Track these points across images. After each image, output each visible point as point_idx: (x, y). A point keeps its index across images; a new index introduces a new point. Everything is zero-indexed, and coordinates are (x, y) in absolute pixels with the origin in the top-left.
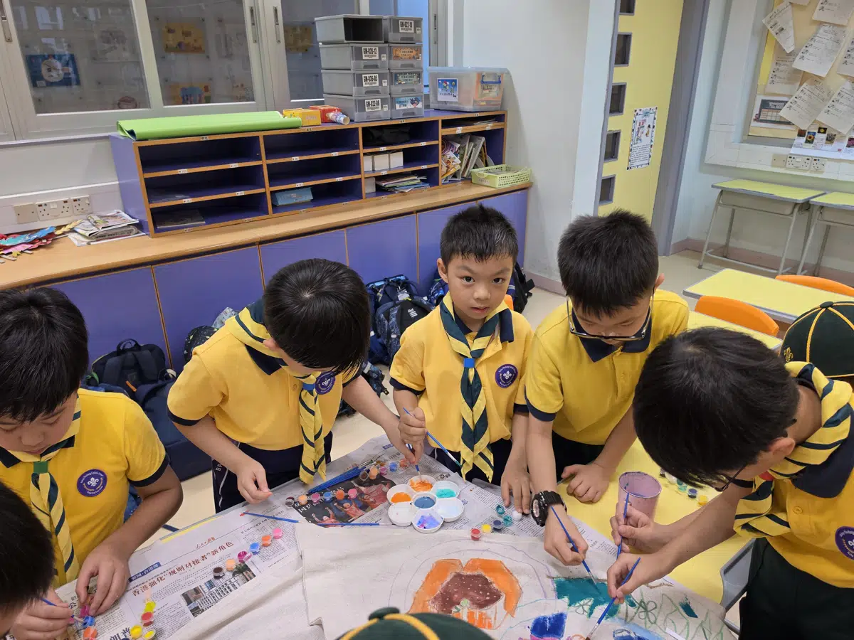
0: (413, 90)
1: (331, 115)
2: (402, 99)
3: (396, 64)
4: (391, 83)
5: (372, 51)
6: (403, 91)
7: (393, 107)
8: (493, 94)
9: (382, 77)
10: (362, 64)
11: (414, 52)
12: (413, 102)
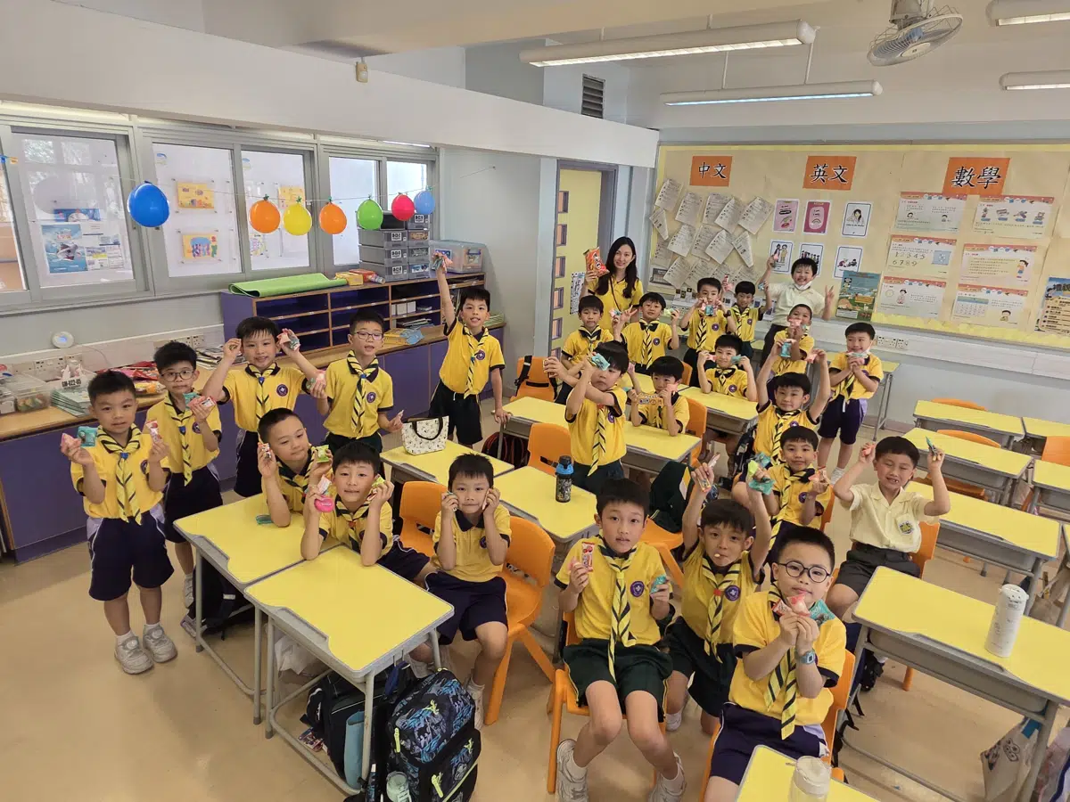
0: (423, 260)
1: (370, 277)
2: (416, 266)
3: (412, 244)
4: (409, 256)
5: (397, 236)
6: (417, 260)
7: (410, 271)
8: (476, 261)
9: (403, 252)
10: (391, 244)
11: (424, 235)
12: (423, 268)
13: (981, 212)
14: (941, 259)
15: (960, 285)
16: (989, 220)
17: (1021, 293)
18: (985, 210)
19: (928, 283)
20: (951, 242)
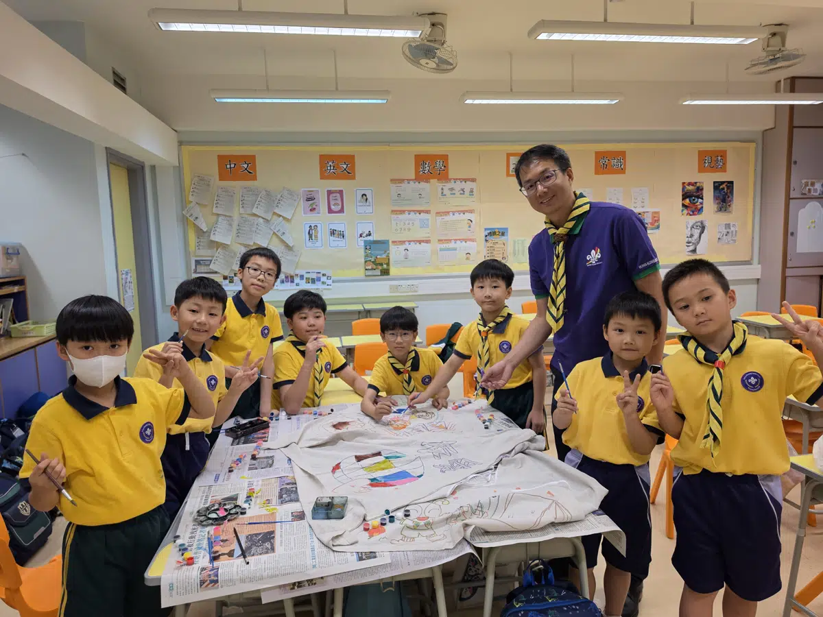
8: (14, 263)
13: (440, 190)
14: (424, 225)
15: (439, 240)
16: (445, 195)
17: (472, 240)
18: (442, 189)
19: (420, 242)
20: (427, 212)
